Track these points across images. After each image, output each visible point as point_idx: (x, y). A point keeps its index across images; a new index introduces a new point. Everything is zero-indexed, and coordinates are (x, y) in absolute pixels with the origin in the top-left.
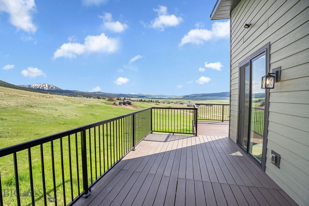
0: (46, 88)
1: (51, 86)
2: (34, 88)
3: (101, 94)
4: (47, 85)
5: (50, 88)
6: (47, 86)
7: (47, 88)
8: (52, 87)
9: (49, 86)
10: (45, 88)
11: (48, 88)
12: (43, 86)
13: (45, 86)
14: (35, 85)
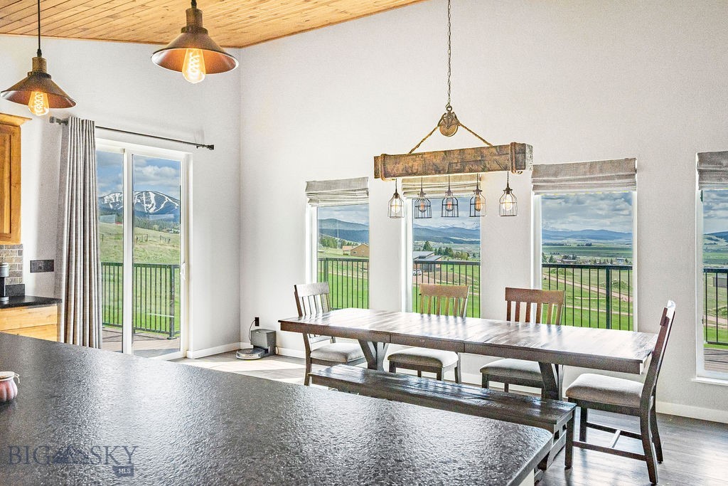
0: (150, 206)
1: (167, 197)
2: (111, 207)
3: (338, 227)
4: (152, 196)
5: (162, 206)
6: (153, 201)
7: (154, 208)
8: (169, 202)
9: (159, 199)
10: (145, 205)
11: (158, 206)
12: (139, 201)
13: (146, 199)
14: (117, 195)
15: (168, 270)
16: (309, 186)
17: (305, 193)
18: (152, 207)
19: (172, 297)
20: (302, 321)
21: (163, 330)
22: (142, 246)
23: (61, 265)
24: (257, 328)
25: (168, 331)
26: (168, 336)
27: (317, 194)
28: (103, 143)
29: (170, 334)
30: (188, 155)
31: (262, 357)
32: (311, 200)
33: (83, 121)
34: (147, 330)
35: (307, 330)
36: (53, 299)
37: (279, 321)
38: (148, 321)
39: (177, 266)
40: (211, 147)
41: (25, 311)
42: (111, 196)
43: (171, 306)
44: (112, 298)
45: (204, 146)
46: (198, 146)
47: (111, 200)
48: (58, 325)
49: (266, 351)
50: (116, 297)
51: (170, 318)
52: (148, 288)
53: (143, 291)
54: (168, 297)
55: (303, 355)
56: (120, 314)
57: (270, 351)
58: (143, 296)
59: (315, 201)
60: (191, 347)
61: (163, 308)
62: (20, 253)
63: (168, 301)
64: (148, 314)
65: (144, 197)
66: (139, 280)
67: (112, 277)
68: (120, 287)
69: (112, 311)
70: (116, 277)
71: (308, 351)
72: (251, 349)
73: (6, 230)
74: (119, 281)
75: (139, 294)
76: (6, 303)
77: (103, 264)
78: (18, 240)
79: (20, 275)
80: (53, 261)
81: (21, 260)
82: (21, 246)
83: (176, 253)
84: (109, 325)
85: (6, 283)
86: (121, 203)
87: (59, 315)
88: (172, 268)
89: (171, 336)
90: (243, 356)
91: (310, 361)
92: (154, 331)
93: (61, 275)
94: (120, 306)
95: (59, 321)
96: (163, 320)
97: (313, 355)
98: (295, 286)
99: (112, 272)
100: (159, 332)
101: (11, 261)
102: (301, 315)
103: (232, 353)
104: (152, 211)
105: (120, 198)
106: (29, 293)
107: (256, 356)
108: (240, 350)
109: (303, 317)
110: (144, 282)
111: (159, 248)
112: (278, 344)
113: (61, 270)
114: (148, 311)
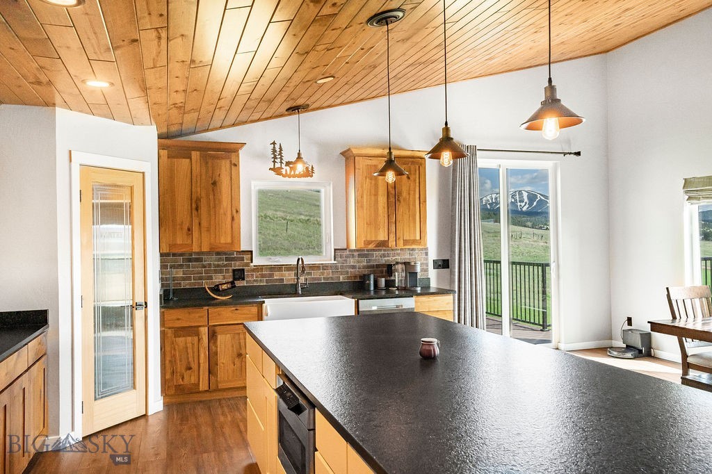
0: (523, 204)
1: (539, 195)
2: (489, 207)
4: (525, 195)
5: (535, 203)
6: (526, 200)
7: (527, 206)
8: (541, 200)
9: (532, 197)
10: (519, 204)
11: (530, 204)
12: (513, 200)
13: (519, 198)
14: (494, 196)
15: (540, 268)
16: (687, 183)
17: (682, 191)
18: (525, 205)
19: (544, 293)
20: (676, 324)
21: (537, 322)
22: (517, 243)
23: (454, 264)
24: (630, 327)
25: (541, 323)
26: (542, 328)
27: (697, 191)
28: (483, 162)
29: (543, 326)
30: (556, 163)
31: (635, 358)
32: (690, 198)
33: (468, 147)
34: (523, 321)
35: (682, 333)
36: (449, 290)
37: (649, 322)
38: (523, 314)
39: (548, 265)
40: (578, 154)
41: (432, 298)
42: (488, 198)
43: (543, 300)
44: (492, 291)
45: (570, 153)
46: (565, 154)
47: (488, 200)
48: (454, 311)
49: (640, 351)
50: (495, 290)
51: (543, 312)
52: (523, 282)
53: (519, 285)
54: (541, 292)
55: (679, 359)
56: (499, 304)
57: (645, 351)
58: (519, 289)
59: (695, 198)
60: (563, 340)
61: (536, 302)
62: (427, 254)
63: (541, 295)
64: (523, 307)
65: (517, 196)
66: (514, 274)
67: (492, 271)
68: (499, 281)
69: (492, 302)
70: (495, 272)
71: (685, 356)
72: (624, 348)
73: (418, 238)
74: (498, 276)
75: (515, 288)
76: (419, 292)
77: (485, 261)
78: (425, 244)
79: (426, 270)
80: (448, 260)
81: (427, 259)
82: (427, 249)
83: (547, 249)
84: (490, 314)
85: (418, 277)
86: (497, 203)
87: (454, 303)
88: (544, 266)
89: (544, 328)
90: (615, 353)
91: (686, 366)
92: (528, 322)
93: (455, 272)
94: (499, 298)
95: (454, 308)
96: (536, 314)
97: (690, 360)
98: (667, 289)
99: (492, 267)
100: (533, 323)
101: (421, 260)
102: (674, 318)
103: (603, 350)
104: (524, 209)
105: (496, 199)
106: (434, 285)
107: (629, 355)
108: (611, 348)
109: (677, 320)
110: (518, 276)
111: (532, 245)
112: (653, 346)
113: (454, 267)
114: (523, 304)
